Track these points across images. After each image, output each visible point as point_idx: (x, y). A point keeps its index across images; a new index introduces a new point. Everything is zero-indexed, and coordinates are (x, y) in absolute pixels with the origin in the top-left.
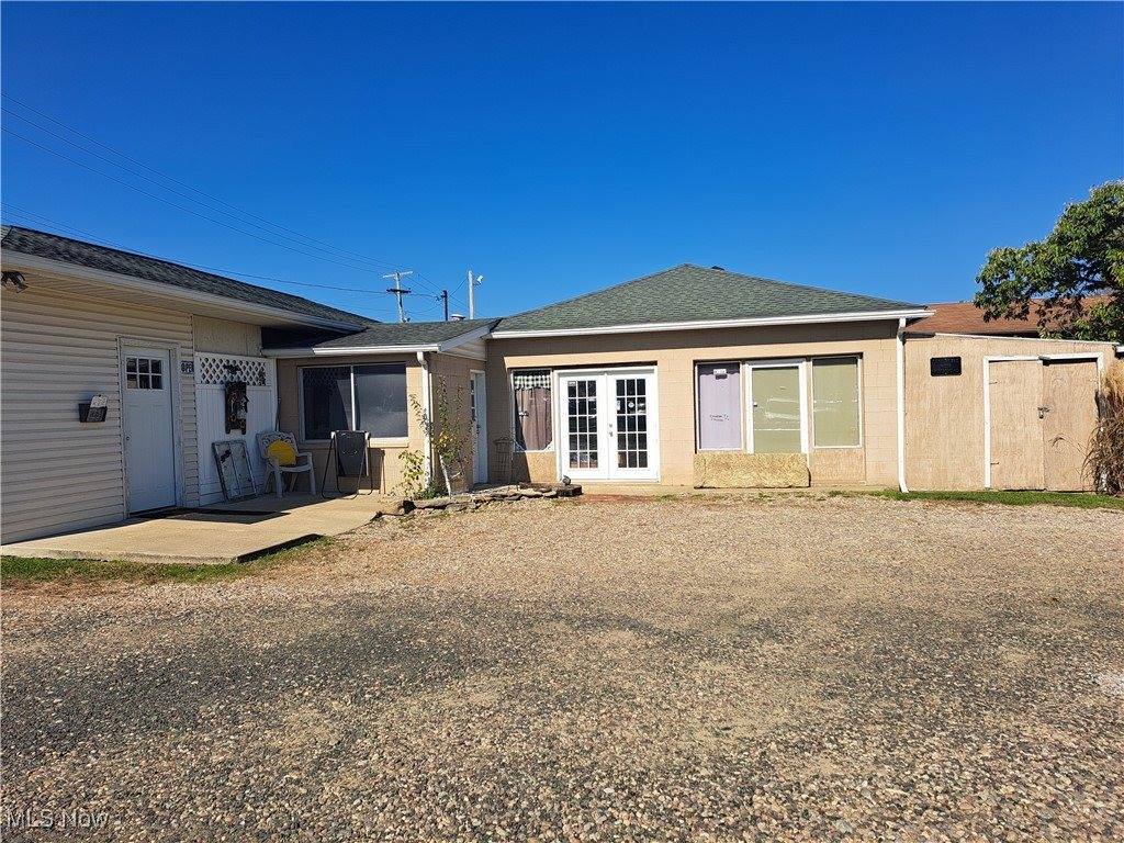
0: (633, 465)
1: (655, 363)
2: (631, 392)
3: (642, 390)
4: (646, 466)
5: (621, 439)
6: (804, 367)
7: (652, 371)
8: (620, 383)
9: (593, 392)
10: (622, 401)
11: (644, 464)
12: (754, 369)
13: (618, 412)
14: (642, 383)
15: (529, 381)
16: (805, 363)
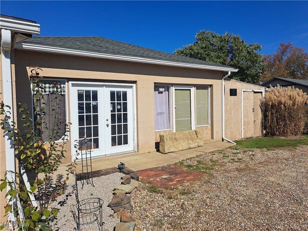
0: (120, 144)
1: (135, 82)
2: (119, 99)
3: (125, 98)
4: (127, 143)
5: (113, 128)
6: (193, 90)
7: (131, 87)
8: (112, 94)
9: (95, 98)
10: (113, 104)
11: (126, 142)
12: (175, 90)
13: (112, 111)
14: (125, 94)
15: (48, 88)
16: (193, 88)
